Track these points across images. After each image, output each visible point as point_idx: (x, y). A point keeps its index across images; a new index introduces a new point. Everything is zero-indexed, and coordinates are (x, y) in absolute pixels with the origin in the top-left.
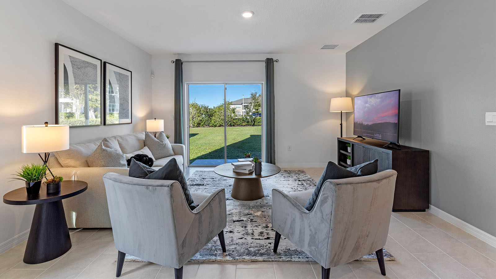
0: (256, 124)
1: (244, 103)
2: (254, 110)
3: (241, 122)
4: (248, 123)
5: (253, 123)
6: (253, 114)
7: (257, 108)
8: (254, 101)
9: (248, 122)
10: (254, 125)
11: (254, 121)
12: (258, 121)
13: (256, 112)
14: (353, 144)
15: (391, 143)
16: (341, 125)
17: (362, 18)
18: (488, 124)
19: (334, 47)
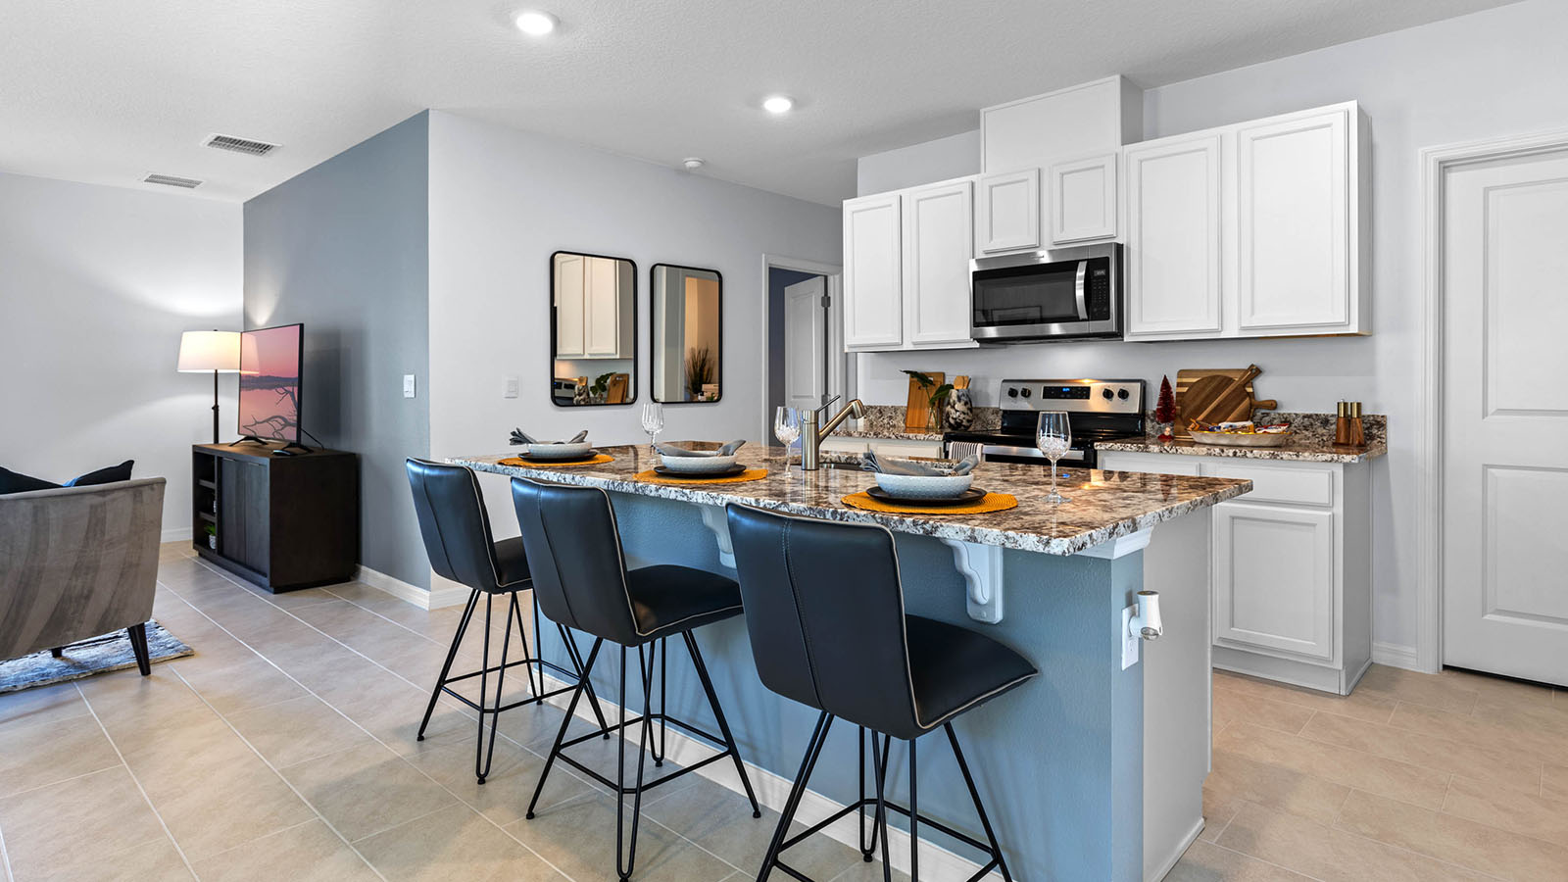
14: (220, 459)
15: (291, 445)
16: (216, 408)
17: (220, 141)
18: (406, 395)
19: (191, 184)
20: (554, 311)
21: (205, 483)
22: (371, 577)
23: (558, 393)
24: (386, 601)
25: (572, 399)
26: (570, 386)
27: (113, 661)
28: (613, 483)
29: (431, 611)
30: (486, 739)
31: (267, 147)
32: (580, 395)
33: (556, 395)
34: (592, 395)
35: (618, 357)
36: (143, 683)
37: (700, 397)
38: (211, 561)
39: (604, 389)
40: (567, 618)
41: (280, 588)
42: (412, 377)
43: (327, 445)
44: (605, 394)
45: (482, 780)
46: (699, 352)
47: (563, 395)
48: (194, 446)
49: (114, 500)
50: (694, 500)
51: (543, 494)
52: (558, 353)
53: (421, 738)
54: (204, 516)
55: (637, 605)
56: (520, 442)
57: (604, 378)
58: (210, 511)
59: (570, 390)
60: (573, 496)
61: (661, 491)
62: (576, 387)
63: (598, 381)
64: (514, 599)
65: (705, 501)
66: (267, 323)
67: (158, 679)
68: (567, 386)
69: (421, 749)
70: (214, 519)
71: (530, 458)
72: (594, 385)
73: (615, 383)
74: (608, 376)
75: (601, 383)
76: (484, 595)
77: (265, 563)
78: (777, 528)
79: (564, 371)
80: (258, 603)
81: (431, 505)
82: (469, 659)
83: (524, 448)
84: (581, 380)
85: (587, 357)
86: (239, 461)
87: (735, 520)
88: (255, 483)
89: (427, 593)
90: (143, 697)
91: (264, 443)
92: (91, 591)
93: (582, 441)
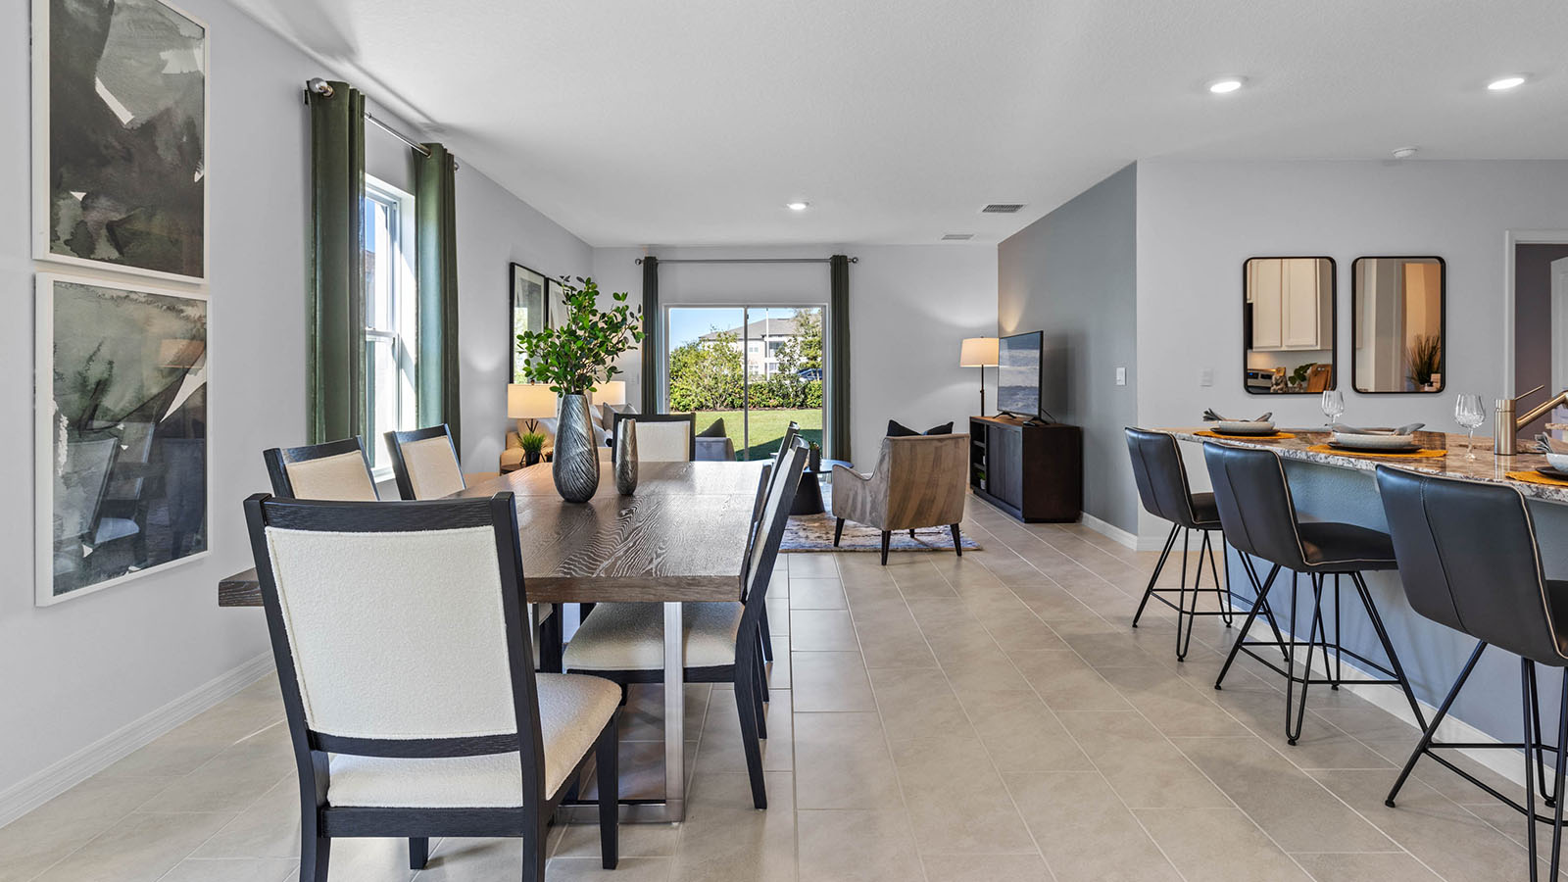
0: (809, 401)
1: (770, 336)
2: (804, 360)
3: (764, 397)
4: (786, 400)
5: (801, 400)
6: (801, 372)
7: (812, 353)
8: (802, 330)
9: (785, 396)
10: (803, 405)
11: (804, 393)
12: (816, 394)
13: (809, 365)
14: (988, 426)
15: (1035, 419)
16: (982, 392)
17: (992, 208)
18: (1118, 383)
19: (967, 237)
20: (1248, 309)
21: (977, 443)
22: (1090, 520)
23: (1251, 382)
24: (1103, 539)
25: (1269, 388)
26: (1268, 377)
27: (941, 545)
28: (1288, 452)
29: (1138, 552)
30: (1184, 631)
31: (1018, 207)
32: (1277, 384)
33: (1249, 384)
34: (1290, 385)
35: (1319, 348)
36: (958, 560)
37: (1427, 389)
38: (983, 498)
39: (1304, 379)
40: (1247, 546)
41: (1029, 519)
42: (1123, 369)
43: (1058, 420)
44: (1304, 384)
45: (1181, 659)
46: (1428, 340)
47: (1256, 383)
48: (971, 418)
49: (946, 445)
50: (1359, 467)
51: (1228, 453)
52: (1255, 344)
53: (1135, 626)
54: (977, 465)
55: (1305, 544)
56: (1212, 419)
57: (1305, 368)
58: (981, 463)
59: (1268, 380)
60: (1250, 455)
61: (1329, 459)
62: (1273, 377)
63: (1296, 371)
64: (1206, 536)
65: (1368, 468)
66: (1015, 331)
67: (966, 559)
68: (1263, 377)
69: (1135, 632)
70: (984, 469)
71: (1220, 432)
72: (1292, 375)
73: (1316, 373)
74: (1308, 366)
75: (1300, 374)
76: (1183, 529)
77: (1019, 501)
78: (1416, 483)
79: (1258, 362)
80: (1016, 529)
81: (1145, 462)
82: (1170, 578)
83: (1216, 424)
84: (1278, 370)
85: (1284, 348)
86: (1001, 430)
87: (1381, 476)
88: (1012, 446)
89: (1135, 538)
90: (958, 566)
91: (1015, 417)
92: (935, 498)
93: (1266, 420)
